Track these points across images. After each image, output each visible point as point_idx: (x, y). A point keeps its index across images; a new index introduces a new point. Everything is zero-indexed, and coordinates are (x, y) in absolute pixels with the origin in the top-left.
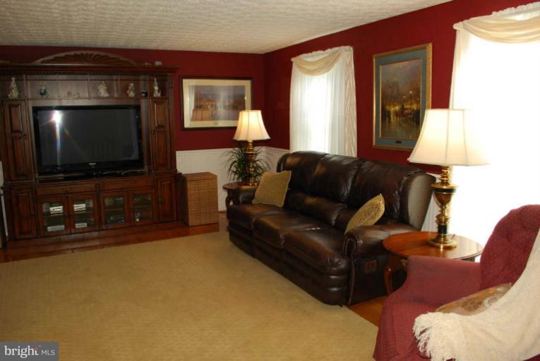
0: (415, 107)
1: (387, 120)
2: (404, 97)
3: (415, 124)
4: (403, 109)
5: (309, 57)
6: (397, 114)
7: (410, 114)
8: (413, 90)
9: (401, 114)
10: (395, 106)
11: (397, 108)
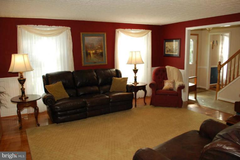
0: (101, 51)
1: (89, 56)
2: (96, 48)
3: (101, 56)
4: (96, 51)
5: (38, 27)
6: (93, 54)
7: (99, 53)
8: (100, 46)
9: (95, 53)
10: (92, 51)
11: (94, 52)
